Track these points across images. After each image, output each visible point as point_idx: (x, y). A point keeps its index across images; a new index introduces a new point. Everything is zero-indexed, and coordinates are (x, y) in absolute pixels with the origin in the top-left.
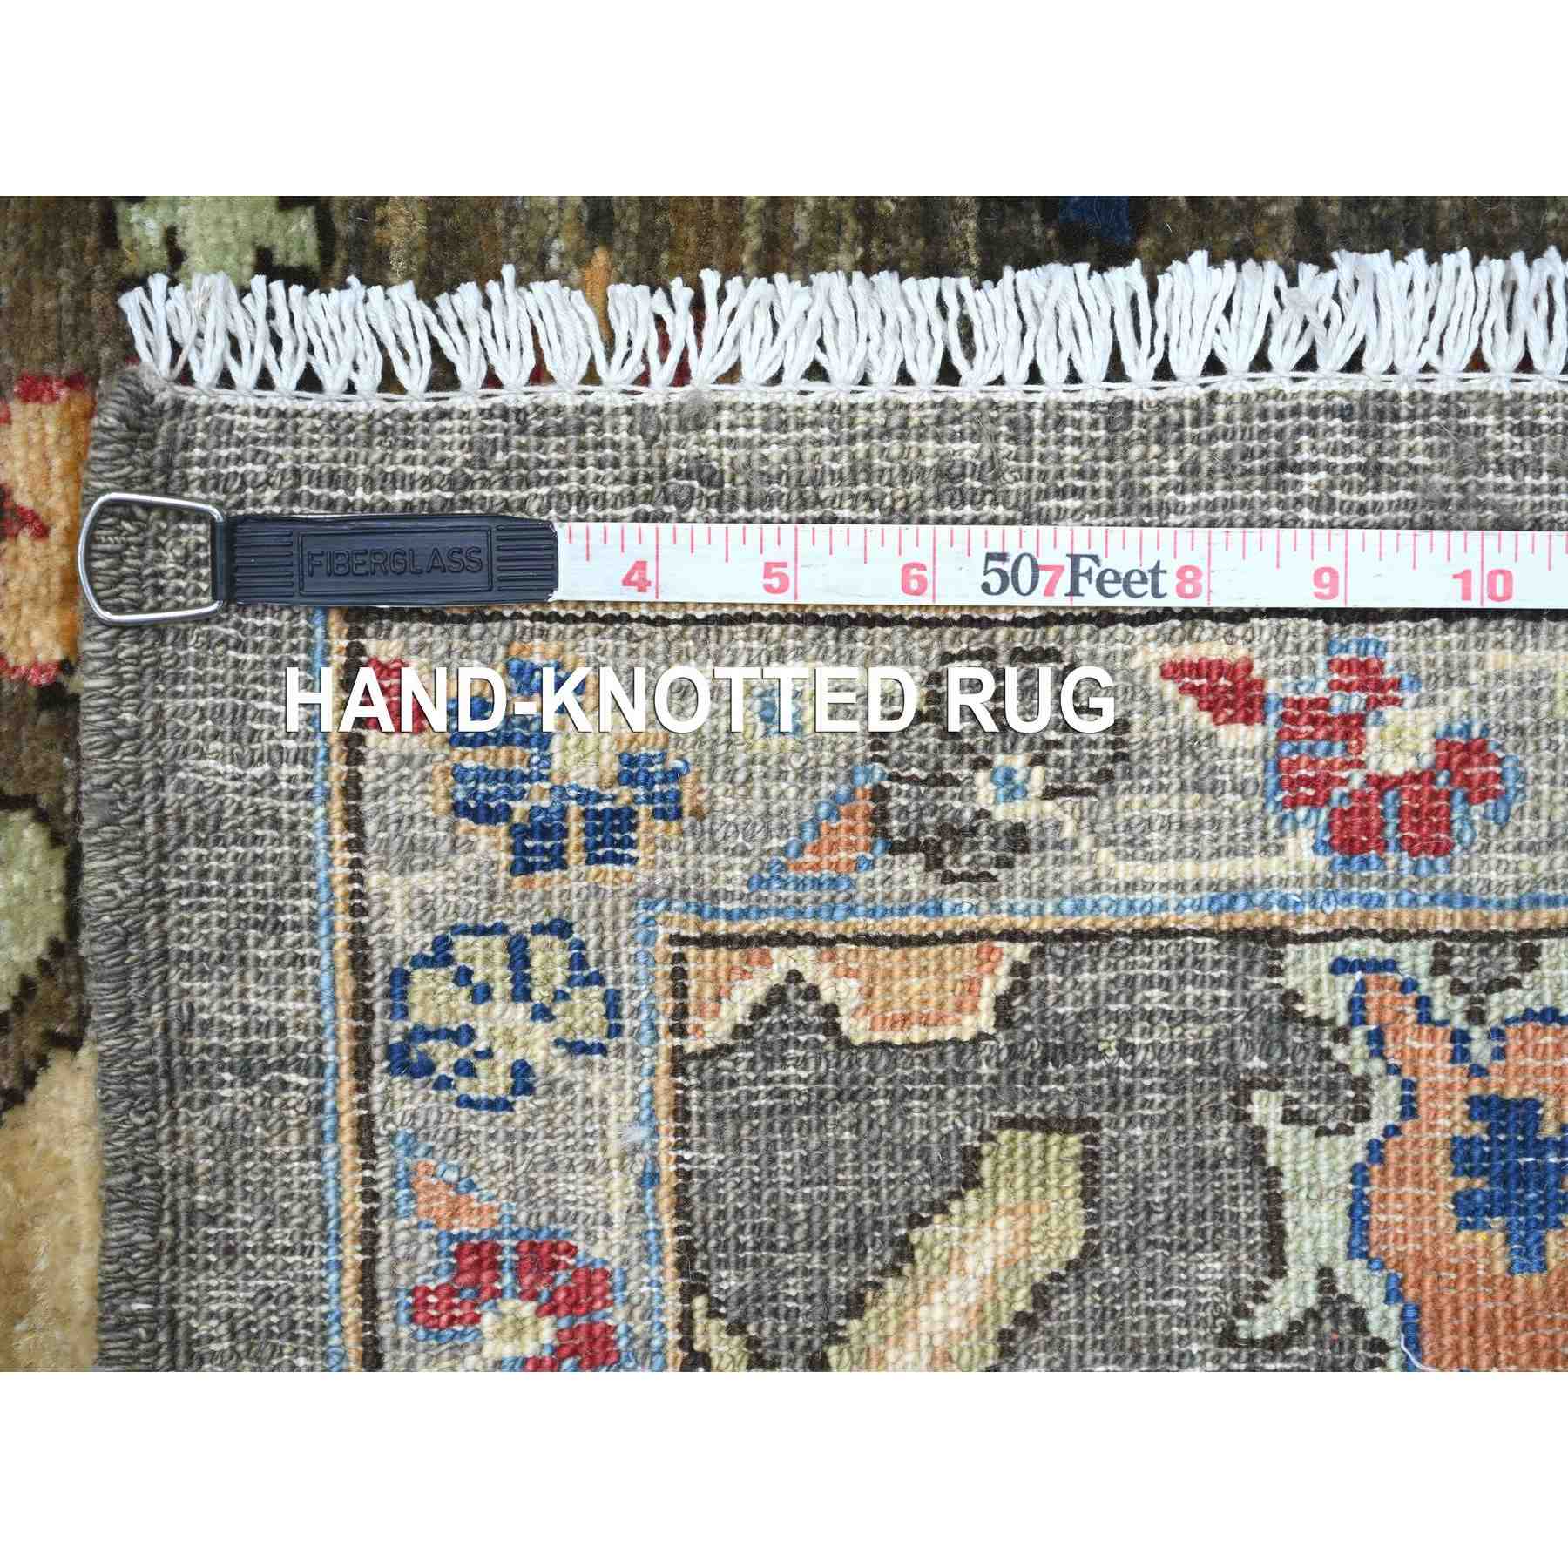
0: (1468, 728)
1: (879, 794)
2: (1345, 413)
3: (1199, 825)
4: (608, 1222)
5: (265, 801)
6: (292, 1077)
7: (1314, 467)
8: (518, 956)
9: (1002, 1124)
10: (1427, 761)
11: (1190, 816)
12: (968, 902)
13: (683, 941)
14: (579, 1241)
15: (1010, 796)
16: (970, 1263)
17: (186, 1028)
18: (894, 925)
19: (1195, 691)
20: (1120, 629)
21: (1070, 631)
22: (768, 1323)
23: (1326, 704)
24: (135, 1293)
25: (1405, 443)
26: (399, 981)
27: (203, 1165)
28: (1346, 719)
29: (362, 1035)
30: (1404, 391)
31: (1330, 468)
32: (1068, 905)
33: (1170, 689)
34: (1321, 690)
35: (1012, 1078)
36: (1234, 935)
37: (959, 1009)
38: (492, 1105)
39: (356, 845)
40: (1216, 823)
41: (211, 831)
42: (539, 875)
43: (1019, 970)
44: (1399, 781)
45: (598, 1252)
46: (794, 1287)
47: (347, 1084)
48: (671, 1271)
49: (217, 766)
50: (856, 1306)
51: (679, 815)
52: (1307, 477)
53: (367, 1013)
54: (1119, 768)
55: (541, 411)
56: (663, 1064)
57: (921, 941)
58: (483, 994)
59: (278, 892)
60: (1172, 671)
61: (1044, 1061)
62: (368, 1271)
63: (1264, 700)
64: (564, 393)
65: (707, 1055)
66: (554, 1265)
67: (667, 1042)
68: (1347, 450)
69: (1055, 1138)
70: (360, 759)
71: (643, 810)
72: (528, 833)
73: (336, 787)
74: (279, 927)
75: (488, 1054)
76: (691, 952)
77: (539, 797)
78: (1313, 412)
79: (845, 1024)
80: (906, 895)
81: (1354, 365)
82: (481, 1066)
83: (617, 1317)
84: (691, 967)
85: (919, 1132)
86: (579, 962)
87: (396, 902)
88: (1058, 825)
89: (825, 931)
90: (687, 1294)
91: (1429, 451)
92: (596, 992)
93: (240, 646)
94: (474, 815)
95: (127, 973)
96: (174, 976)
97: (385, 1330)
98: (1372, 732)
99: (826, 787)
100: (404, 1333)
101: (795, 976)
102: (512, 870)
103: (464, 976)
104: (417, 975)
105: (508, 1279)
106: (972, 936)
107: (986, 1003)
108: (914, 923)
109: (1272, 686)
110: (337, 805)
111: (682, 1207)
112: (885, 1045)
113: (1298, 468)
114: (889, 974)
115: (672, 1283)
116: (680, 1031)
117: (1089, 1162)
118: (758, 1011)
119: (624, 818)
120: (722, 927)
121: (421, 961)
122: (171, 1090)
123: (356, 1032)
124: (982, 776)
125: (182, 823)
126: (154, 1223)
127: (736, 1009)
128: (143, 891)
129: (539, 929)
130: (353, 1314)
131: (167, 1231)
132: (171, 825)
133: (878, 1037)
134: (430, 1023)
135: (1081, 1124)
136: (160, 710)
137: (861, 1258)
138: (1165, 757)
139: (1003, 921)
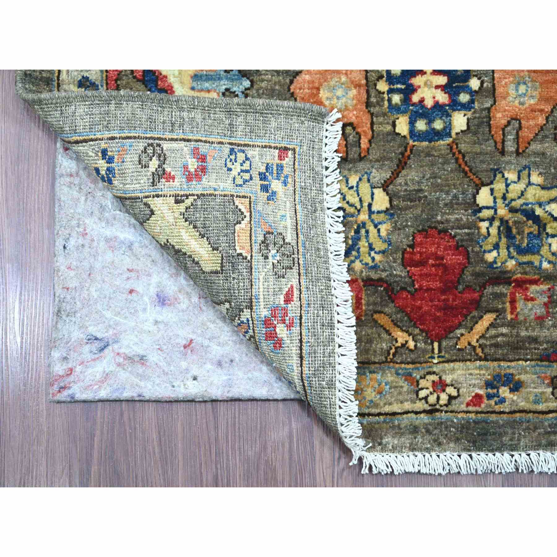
0: (284, 344)
1: (272, 233)
2: (331, 319)
3: (268, 292)
4: (208, 182)
5: (269, 132)
6: (229, 132)
7: (323, 313)
8: (247, 171)
9: (222, 255)
10: (278, 336)
11: (270, 290)
12: (257, 248)
13: (250, 198)
14: (206, 176)
15: (273, 256)
16: (201, 249)
17: (236, 115)
18: (253, 235)
19: (289, 290)
20: (298, 277)
21: (298, 268)
22: (193, 210)
23: (287, 316)
24: (198, 102)
25: (327, 331)
26: (243, 152)
27: (217, 116)
28: (285, 320)
29: (235, 144)
30: (335, 331)
31: (323, 316)
32: (256, 267)
33: (289, 286)
34: (289, 315)
35: (229, 256)
36: (251, 299)
37: (240, 246)
38: (226, 164)
39: (262, 147)
40: (269, 295)
41: (264, 122)
42: (258, 176)
43: (246, 258)
44: (275, 330)
45: (204, 180)
46: (198, 215)
47: (228, 141)
48: (201, 192)
49: (274, 124)
50: (195, 227)
51: (268, 200)
52: (321, 312)
53: (238, 146)
54: (277, 276)
55: (323, 184)
56: (232, 194)
57: (251, 239)
58: (242, 165)
59: (256, 133)
60: (292, 287)
61: (232, 263)
62: (201, 141)
63: (287, 304)
64: (325, 189)
65: (233, 201)
66: (202, 172)
67: (235, 194)
68: (326, 319)
69: (220, 265)
70: (274, 149)
71: (268, 194)
72: (264, 175)
73: (271, 144)
74: (251, 132)
75: (233, 164)
76: (248, 200)
77: (270, 177)
78: (331, 313)
79: (238, 225)
80: (257, 237)
81: (339, 322)
82: (231, 163)
83: (194, 183)
84: (246, 199)
85: (221, 238)
86: (246, 181)
87: (254, 153)
88: (268, 265)
89: (252, 223)
90: (197, 195)
91: (326, 335)
92: (242, 183)
93: (290, 130)
94: (267, 166)
95: (245, 105)
96: (244, 114)
97: (192, 143)
98: (283, 325)
99: (273, 225)
100: (192, 146)
101: (245, 217)
102: (259, 172)
103: (244, 162)
104: (244, 155)
105: (200, 164)
106: (251, 249)
107: (241, 251)
108: (253, 238)
109: (289, 305)
110: (267, 144)
111: (211, 195)
112: (235, 232)
113: (323, 310)
114: (246, 233)
115: (199, 193)
116: (237, 197)
117: (216, 272)
118: (240, 210)
119: (267, 191)
120: (252, 205)
121: (246, 156)
122: (228, 112)
123: (236, 143)
124: (276, 251)
125: (266, 117)
126: (208, 106)
127: (241, 207)
128: (256, 109)
129: (251, 175)
130: (195, 138)
131: (207, 109)
132: (265, 115)
133: (236, 231)
134: (237, 156)
135: (222, 270)
136: (281, 115)
137: (202, 228)
138: (279, 285)
139: (254, 255)
